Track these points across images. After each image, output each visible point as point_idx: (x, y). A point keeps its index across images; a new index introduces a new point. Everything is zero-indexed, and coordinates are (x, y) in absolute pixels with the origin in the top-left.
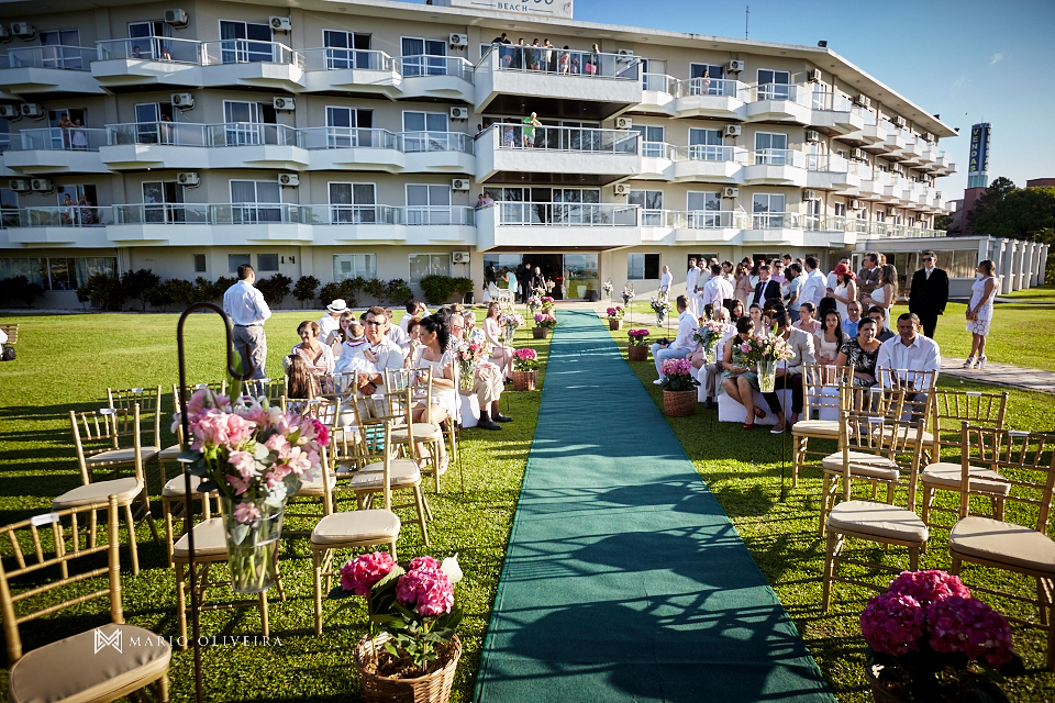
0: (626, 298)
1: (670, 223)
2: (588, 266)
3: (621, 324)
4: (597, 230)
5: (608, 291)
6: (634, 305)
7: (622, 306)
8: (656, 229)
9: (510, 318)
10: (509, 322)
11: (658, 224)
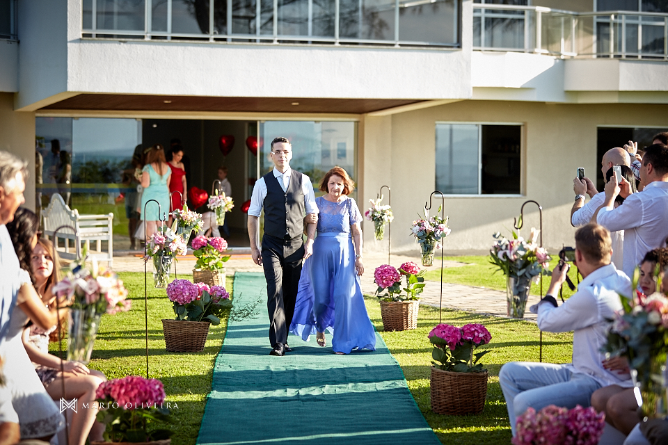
0: (427, 239)
1: (549, 40)
2: (326, 154)
3: (414, 313)
4: (352, 57)
5: (378, 220)
6: (450, 264)
7: (417, 263)
8: (511, 57)
9: (83, 284)
10: (81, 296)
11: (518, 46)
